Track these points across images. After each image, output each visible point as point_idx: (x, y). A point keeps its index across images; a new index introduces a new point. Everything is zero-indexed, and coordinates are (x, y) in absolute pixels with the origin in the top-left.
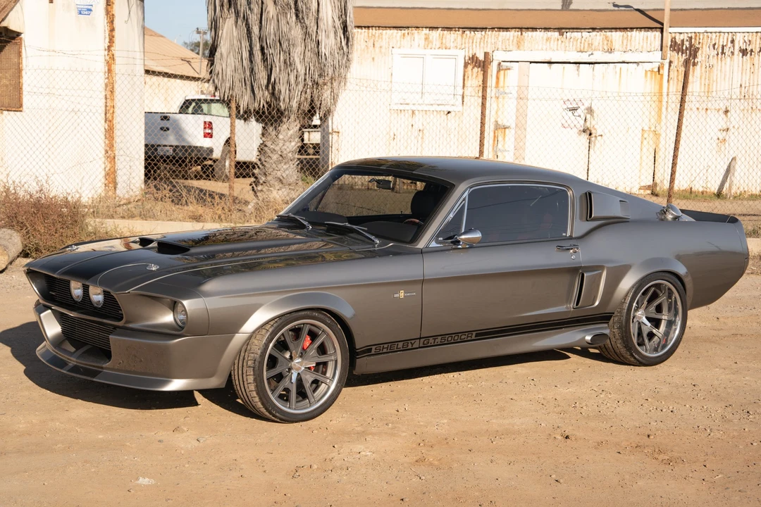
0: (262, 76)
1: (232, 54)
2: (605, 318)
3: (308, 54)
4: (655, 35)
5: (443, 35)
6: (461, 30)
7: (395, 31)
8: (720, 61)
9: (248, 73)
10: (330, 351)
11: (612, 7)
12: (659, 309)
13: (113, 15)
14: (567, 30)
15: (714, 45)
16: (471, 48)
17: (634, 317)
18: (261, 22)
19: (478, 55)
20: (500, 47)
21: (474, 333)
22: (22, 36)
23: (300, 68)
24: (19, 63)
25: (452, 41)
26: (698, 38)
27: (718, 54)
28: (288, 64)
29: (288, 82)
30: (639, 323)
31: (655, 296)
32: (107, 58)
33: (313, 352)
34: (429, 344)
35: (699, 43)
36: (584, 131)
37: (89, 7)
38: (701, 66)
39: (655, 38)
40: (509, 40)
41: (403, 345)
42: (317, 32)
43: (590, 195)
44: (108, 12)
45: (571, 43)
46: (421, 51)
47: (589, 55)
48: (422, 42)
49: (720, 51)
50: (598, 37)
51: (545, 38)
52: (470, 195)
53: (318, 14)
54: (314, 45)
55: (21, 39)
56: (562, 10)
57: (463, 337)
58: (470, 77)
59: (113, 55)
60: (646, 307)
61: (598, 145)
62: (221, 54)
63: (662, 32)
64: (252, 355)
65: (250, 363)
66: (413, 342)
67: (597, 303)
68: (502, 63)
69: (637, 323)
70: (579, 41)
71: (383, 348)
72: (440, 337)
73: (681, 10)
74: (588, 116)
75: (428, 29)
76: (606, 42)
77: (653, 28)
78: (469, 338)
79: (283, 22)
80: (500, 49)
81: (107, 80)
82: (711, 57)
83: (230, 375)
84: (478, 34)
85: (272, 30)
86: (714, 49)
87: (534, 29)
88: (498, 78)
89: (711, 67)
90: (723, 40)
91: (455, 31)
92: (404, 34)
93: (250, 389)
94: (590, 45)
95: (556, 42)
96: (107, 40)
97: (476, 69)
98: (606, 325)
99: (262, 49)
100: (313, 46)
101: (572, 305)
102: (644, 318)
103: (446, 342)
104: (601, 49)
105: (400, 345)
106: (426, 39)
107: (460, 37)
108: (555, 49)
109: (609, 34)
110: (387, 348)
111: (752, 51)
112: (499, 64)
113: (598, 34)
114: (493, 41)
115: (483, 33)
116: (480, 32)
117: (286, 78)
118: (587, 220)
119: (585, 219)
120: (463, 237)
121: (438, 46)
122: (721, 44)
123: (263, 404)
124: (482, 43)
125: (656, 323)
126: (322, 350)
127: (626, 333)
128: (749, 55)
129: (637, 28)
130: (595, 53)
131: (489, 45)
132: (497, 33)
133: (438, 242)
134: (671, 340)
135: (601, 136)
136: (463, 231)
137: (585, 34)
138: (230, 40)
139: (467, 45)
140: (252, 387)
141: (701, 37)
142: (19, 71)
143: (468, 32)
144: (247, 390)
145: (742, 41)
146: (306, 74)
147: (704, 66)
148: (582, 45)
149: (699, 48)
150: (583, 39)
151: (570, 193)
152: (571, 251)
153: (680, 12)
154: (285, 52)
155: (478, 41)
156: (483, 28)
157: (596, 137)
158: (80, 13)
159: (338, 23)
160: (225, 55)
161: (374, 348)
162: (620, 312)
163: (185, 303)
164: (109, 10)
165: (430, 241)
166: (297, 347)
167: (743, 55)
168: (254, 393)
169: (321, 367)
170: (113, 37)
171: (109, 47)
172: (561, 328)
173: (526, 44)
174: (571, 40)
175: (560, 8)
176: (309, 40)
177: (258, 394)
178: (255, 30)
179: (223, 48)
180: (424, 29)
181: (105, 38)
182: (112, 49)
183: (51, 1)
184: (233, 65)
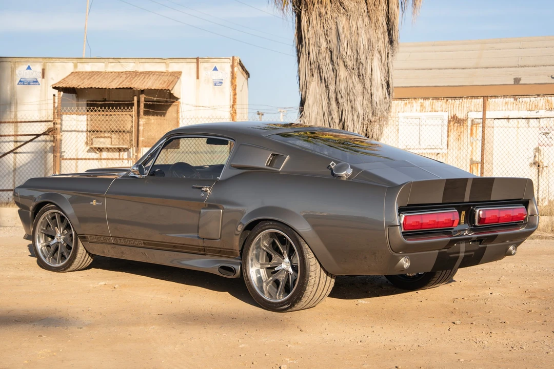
0: (336, 116)
1: (315, 104)
3: (365, 102)
5: (433, 102)
6: (445, 99)
7: (400, 102)
9: (326, 115)
11: (550, 81)
13: (236, 85)
14: (520, 97)
16: (452, 111)
18: (336, 83)
19: (457, 115)
20: (473, 109)
22: (179, 100)
23: (360, 111)
24: (177, 118)
25: (439, 106)
29: (353, 120)
32: (232, 111)
36: (534, 164)
37: (221, 81)
40: (478, 104)
42: (371, 87)
44: (232, 83)
45: (523, 106)
46: (418, 114)
47: (537, 112)
48: (419, 108)
50: (542, 101)
51: (504, 103)
53: (371, 76)
54: (369, 96)
55: (178, 102)
56: (515, 84)
58: (452, 131)
59: (235, 110)
61: (544, 173)
62: (309, 104)
68: (475, 120)
70: (528, 103)
74: (537, 154)
75: (422, 99)
76: (547, 104)
79: (350, 82)
80: (473, 110)
84: (457, 102)
85: (343, 87)
87: (496, 97)
88: (472, 130)
91: (441, 100)
92: (406, 103)
94: (536, 106)
95: (512, 105)
96: (232, 101)
97: (456, 124)
99: (337, 99)
104: (544, 108)
106: (421, 106)
107: (444, 104)
108: (512, 108)
109: (549, 98)
112: (473, 121)
113: (542, 98)
114: (468, 106)
115: (461, 100)
116: (458, 100)
117: (352, 117)
121: (429, 110)
124: (460, 107)
130: (540, 111)
131: (465, 108)
132: (470, 100)
135: (547, 167)
137: (533, 99)
138: (314, 96)
139: (449, 109)
143: (450, 100)
146: (364, 115)
148: (531, 106)
150: (531, 103)
155: (457, 106)
156: (461, 97)
157: (543, 168)
158: (215, 85)
159: (384, 82)
160: (311, 105)
164: (234, 82)
170: (235, 99)
171: (233, 105)
173: (491, 107)
174: (523, 103)
175: (513, 83)
176: (366, 93)
178: (332, 88)
179: (309, 101)
180: (420, 99)
181: (230, 100)
182: (235, 106)
183: (198, 78)
184: (316, 111)
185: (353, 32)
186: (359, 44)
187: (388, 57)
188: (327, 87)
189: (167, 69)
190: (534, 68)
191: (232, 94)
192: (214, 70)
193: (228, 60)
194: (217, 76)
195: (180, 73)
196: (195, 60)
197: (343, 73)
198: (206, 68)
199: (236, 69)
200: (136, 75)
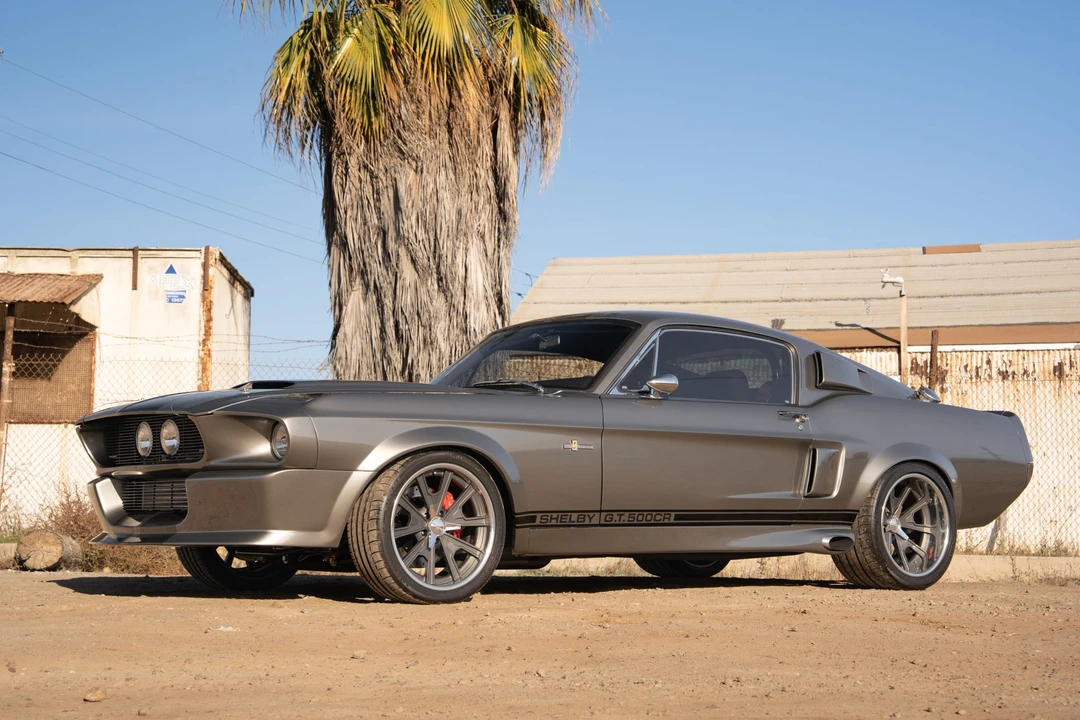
0: (396, 357)
1: (358, 334)
2: (848, 517)
3: (454, 331)
4: (890, 356)
8: (974, 387)
9: (378, 356)
10: (480, 512)
11: (835, 327)
12: (918, 518)
13: (211, 302)
15: (966, 367)
17: (885, 526)
18: (395, 293)
21: (673, 514)
22: (97, 330)
23: (444, 347)
24: (91, 363)
26: (944, 359)
27: (971, 379)
28: (429, 343)
29: (429, 365)
30: (893, 535)
31: (911, 501)
32: (202, 353)
33: (458, 512)
34: (613, 522)
35: (947, 365)
37: (182, 294)
38: (951, 393)
39: (891, 359)
41: (578, 518)
42: (464, 303)
43: (818, 354)
44: (204, 299)
49: (974, 374)
52: (661, 338)
53: (465, 281)
54: (461, 318)
55: (95, 335)
57: (658, 517)
59: (209, 350)
60: (901, 515)
62: (345, 335)
63: (899, 352)
64: (376, 503)
65: (372, 514)
66: (591, 514)
67: (835, 493)
69: (890, 534)
71: (552, 519)
72: (627, 514)
73: (921, 328)
77: (888, 347)
78: (666, 521)
79: (422, 290)
81: (200, 382)
82: (963, 381)
83: (346, 531)
85: (409, 301)
86: (966, 371)
89: (964, 394)
90: (977, 360)
93: (373, 550)
96: (203, 332)
98: (849, 528)
99: (397, 324)
100: (459, 321)
101: (803, 491)
102: (899, 527)
103: (635, 522)
105: (574, 517)
110: (557, 519)
111: (1014, 373)
117: (427, 361)
118: (816, 387)
119: (813, 387)
120: (654, 382)
122: (974, 365)
123: (389, 571)
125: (916, 537)
126: (469, 510)
127: (877, 538)
128: (1010, 378)
129: (867, 348)
133: (620, 389)
134: (937, 558)
136: (655, 375)
138: (356, 317)
140: (375, 547)
141: (949, 357)
142: (91, 372)
144: (369, 553)
145: (1000, 362)
146: (451, 356)
147: (955, 393)
149: (947, 371)
151: (792, 350)
152: (797, 420)
153: (919, 330)
154: (424, 327)
158: (170, 301)
159: (490, 293)
160: (349, 335)
161: (539, 516)
162: (867, 511)
163: (287, 421)
164: (207, 295)
165: (611, 386)
166: (436, 502)
167: (1004, 378)
168: (378, 554)
169: (468, 533)
170: (210, 328)
171: (204, 341)
172: (789, 524)
176: (454, 314)
177: (382, 556)
178: (388, 302)
179: (348, 326)
181: (200, 330)
182: (208, 343)
183: (135, 287)
184: (360, 347)
185: (428, 197)
186: (439, 218)
187: (499, 247)
188: (379, 301)
189: (73, 270)
190: (808, 304)
191: (203, 319)
192: (168, 272)
193: (197, 254)
194: (174, 283)
195: (99, 278)
196: (130, 254)
197: (408, 273)
198: (151, 269)
199: (212, 271)
200: (5, 280)
